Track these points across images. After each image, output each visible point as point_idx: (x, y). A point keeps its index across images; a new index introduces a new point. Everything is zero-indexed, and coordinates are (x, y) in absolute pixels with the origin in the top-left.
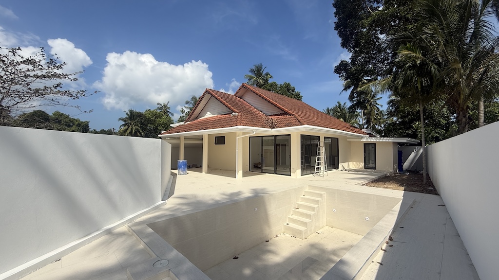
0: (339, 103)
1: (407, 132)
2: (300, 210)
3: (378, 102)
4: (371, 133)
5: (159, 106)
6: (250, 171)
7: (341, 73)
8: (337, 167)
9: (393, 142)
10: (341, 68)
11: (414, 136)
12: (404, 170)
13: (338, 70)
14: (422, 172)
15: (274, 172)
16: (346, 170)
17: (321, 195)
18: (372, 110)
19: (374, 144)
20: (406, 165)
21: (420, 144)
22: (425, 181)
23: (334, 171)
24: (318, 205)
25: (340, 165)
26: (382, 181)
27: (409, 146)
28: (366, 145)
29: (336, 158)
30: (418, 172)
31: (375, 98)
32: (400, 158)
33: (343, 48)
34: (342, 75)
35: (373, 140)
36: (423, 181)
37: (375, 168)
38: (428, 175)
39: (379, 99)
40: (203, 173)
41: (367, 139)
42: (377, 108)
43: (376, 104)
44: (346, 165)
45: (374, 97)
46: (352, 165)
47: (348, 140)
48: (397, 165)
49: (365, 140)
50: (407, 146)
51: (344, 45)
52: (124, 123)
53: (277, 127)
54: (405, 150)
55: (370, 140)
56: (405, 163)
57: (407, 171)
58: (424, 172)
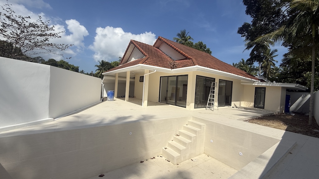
0: (243, 60)
1: (297, 80)
2: (180, 137)
3: (274, 58)
4: (263, 79)
5: (120, 59)
6: (159, 102)
7: (243, 33)
8: (230, 105)
9: (282, 87)
10: (244, 30)
11: (303, 83)
12: (290, 111)
13: (241, 31)
14: (307, 114)
15: (174, 104)
16: (237, 107)
17: (200, 126)
18: (268, 65)
19: (264, 88)
20: (292, 108)
21: (308, 91)
22: (310, 122)
23: (226, 107)
24: (196, 134)
25: (233, 103)
26: (267, 119)
27: (297, 92)
28: (257, 89)
29: (230, 97)
30: (304, 114)
31: (272, 56)
32: (288, 100)
33: (248, 14)
34: (244, 35)
35: (264, 84)
36: (307, 122)
37: (263, 108)
38: (313, 117)
39: (275, 56)
40: (126, 101)
41: (258, 84)
42: (273, 63)
43: (273, 60)
44: (237, 104)
45: (271, 54)
46: (244, 104)
47: (242, 84)
48: (284, 106)
49: (256, 84)
50: (296, 92)
51: (248, 12)
52: (98, 68)
53: (176, 68)
54: (292, 95)
55: (260, 85)
56: (292, 106)
57: (293, 112)
58: (310, 115)
